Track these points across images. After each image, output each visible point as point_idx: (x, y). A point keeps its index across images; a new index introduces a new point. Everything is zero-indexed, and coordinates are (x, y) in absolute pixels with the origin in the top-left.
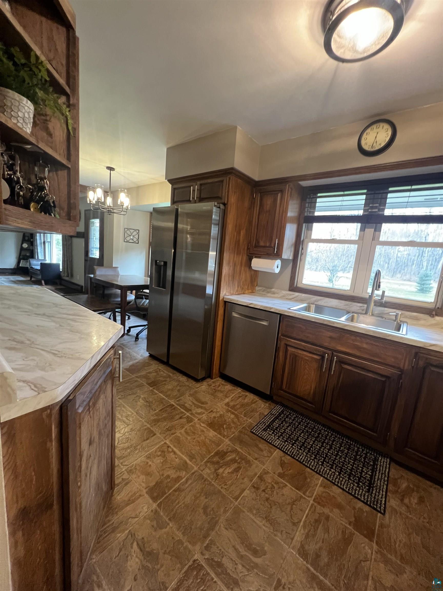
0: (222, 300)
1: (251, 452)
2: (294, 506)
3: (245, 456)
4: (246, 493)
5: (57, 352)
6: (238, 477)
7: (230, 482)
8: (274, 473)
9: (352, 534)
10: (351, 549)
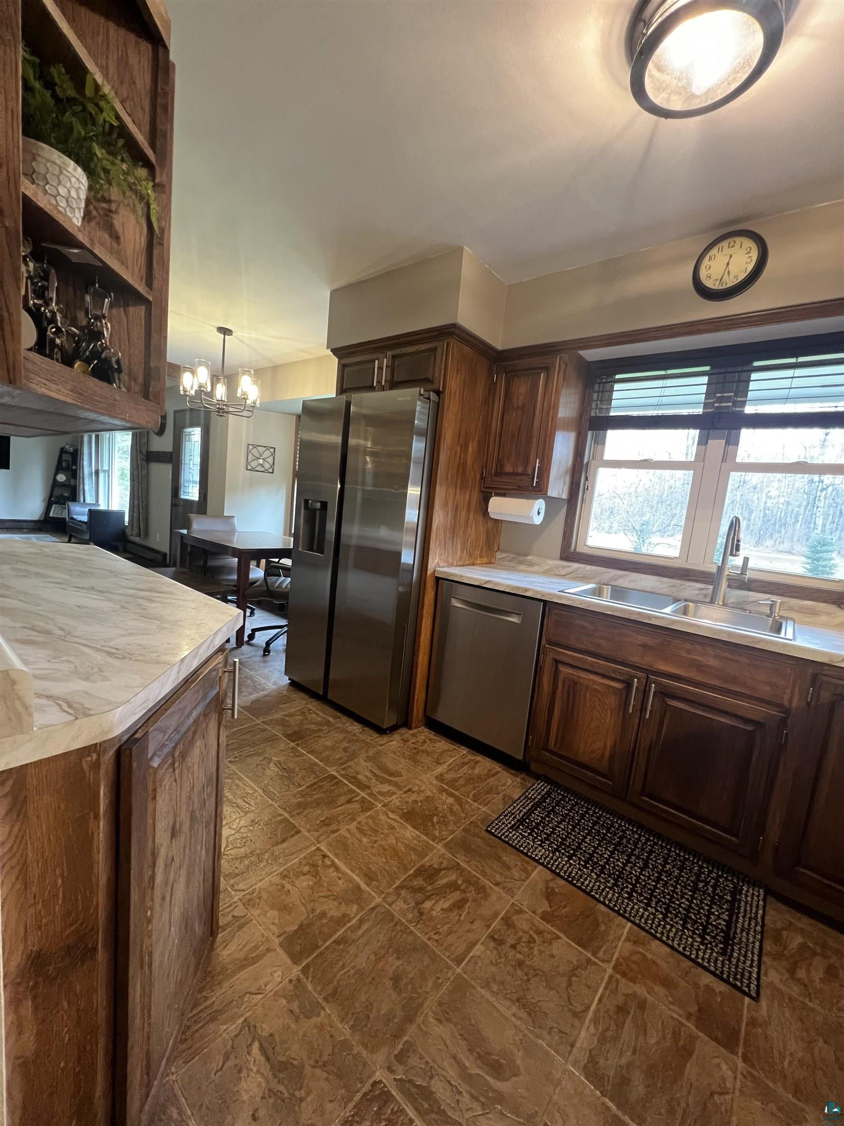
0: (430, 576)
1: (488, 871)
2: (574, 978)
3: (476, 877)
4: (478, 950)
5: (114, 651)
6: (462, 918)
7: (446, 928)
8: (534, 912)
9: (692, 1039)
10: (691, 1069)
